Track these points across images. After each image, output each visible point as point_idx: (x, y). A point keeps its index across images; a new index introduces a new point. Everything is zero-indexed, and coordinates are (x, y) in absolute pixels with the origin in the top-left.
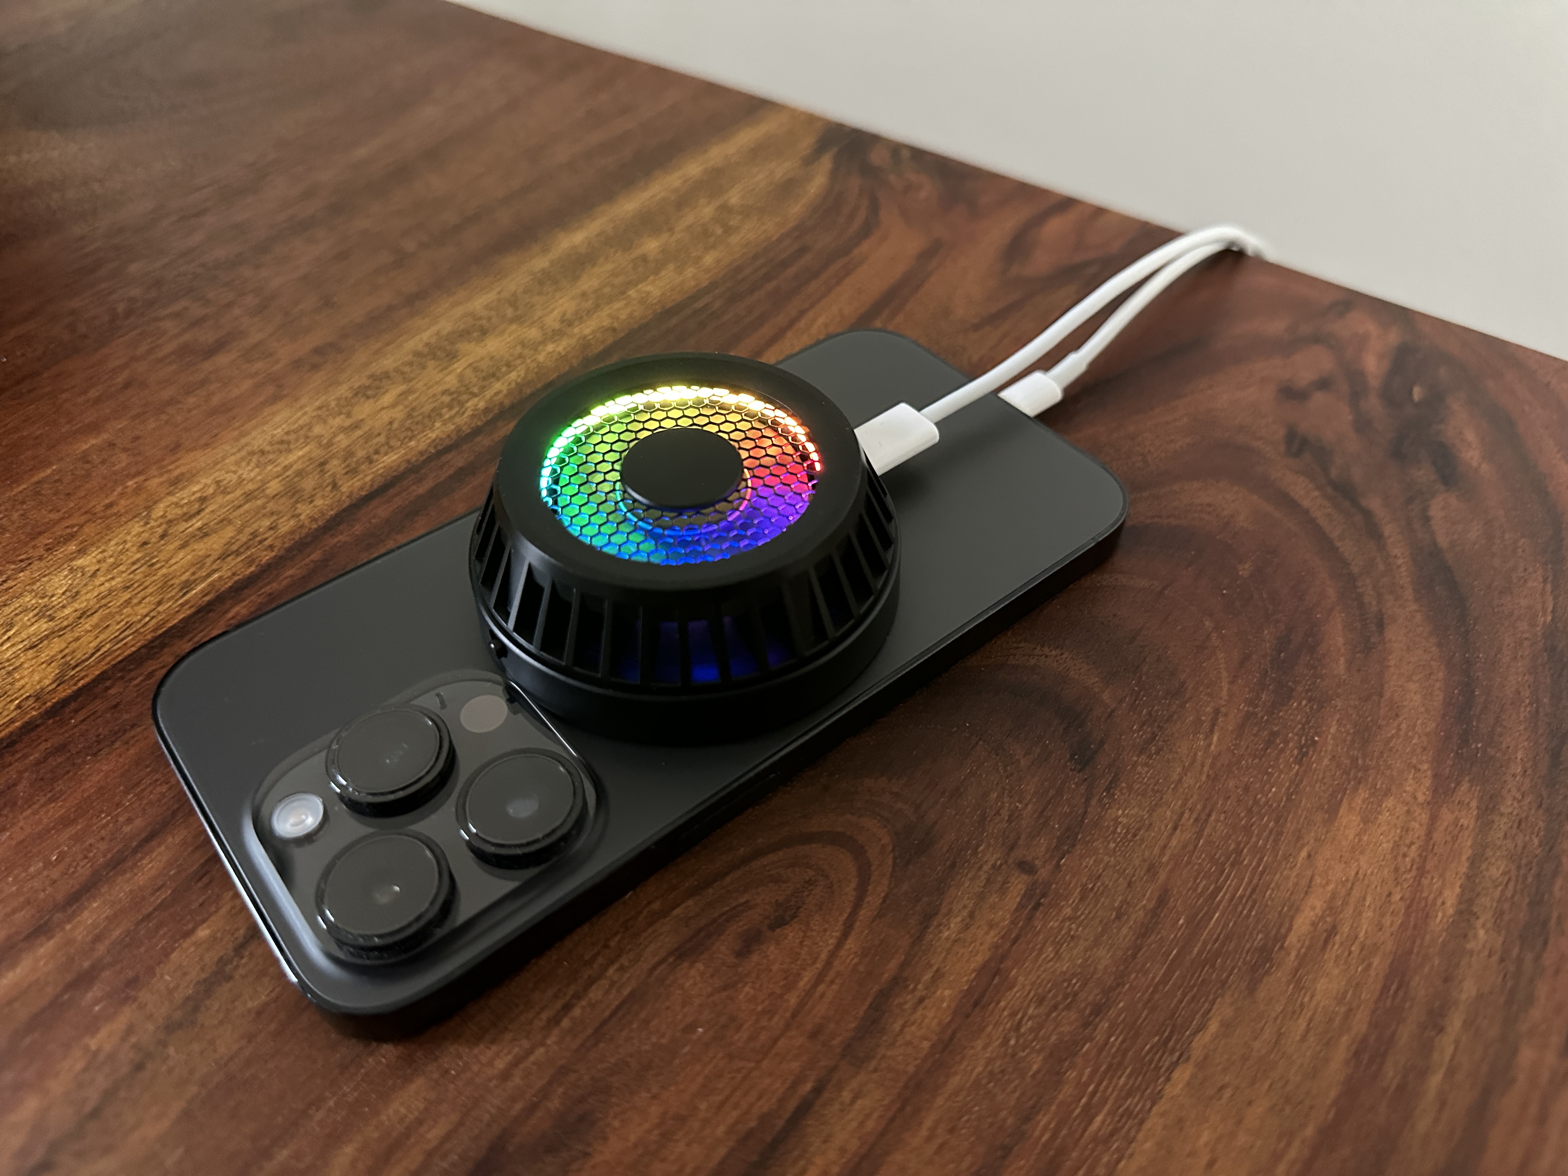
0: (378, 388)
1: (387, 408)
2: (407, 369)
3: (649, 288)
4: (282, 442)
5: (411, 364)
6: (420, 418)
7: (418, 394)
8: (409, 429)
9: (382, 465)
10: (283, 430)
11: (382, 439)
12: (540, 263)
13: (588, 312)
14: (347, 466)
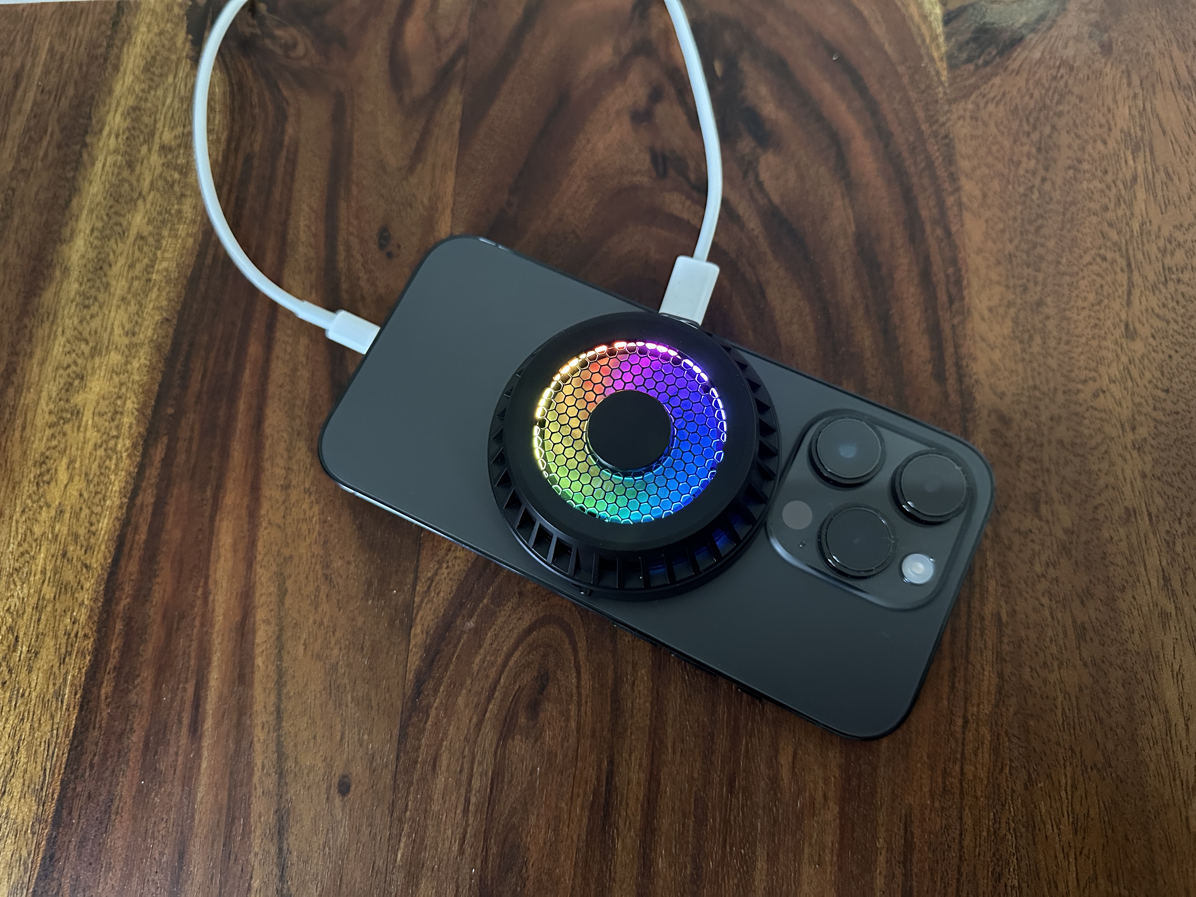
0: (48, 471)
1: (68, 483)
2: (54, 443)
3: (165, 264)
4: (22, 554)
5: (53, 436)
6: (96, 479)
7: (78, 459)
8: (97, 493)
9: (103, 532)
10: (14, 543)
11: (86, 511)
12: (72, 287)
13: (137, 313)
14: (82, 546)
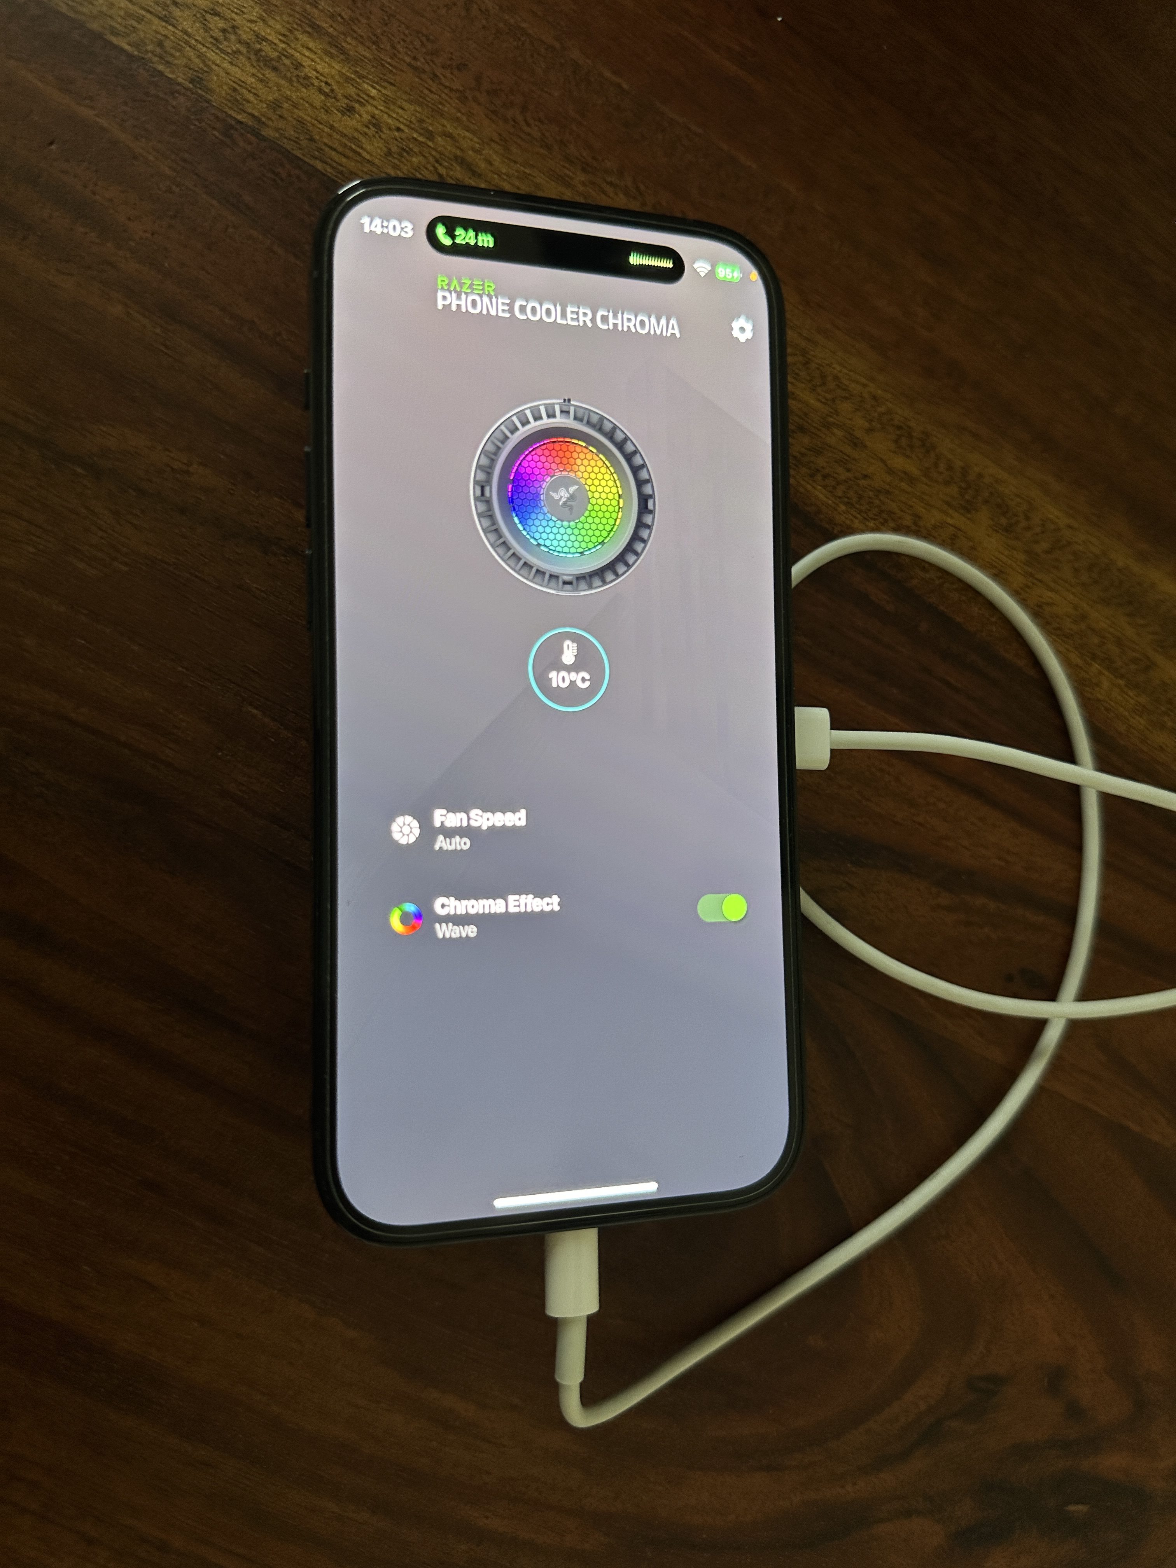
0: (911, 446)
1: (886, 465)
2: (942, 466)
3: (1106, 684)
4: (823, 377)
5: (950, 468)
6: (877, 502)
7: (910, 489)
8: (860, 497)
9: (809, 487)
10: (840, 372)
11: (843, 475)
12: (1121, 558)
13: (1058, 629)
14: (803, 454)
